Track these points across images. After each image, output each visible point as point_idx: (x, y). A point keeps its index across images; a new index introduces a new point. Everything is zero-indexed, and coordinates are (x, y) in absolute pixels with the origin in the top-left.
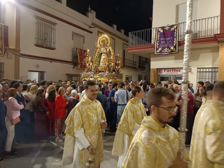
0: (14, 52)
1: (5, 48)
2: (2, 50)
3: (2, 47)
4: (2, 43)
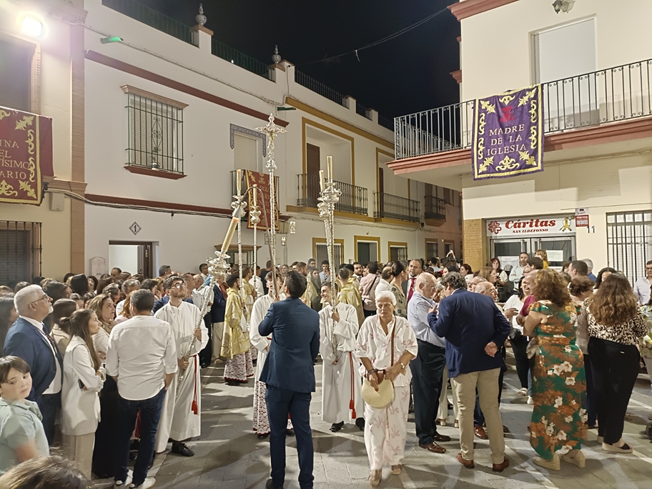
0: (67, 192)
1: (44, 180)
2: (34, 186)
3: (35, 178)
4: (34, 167)
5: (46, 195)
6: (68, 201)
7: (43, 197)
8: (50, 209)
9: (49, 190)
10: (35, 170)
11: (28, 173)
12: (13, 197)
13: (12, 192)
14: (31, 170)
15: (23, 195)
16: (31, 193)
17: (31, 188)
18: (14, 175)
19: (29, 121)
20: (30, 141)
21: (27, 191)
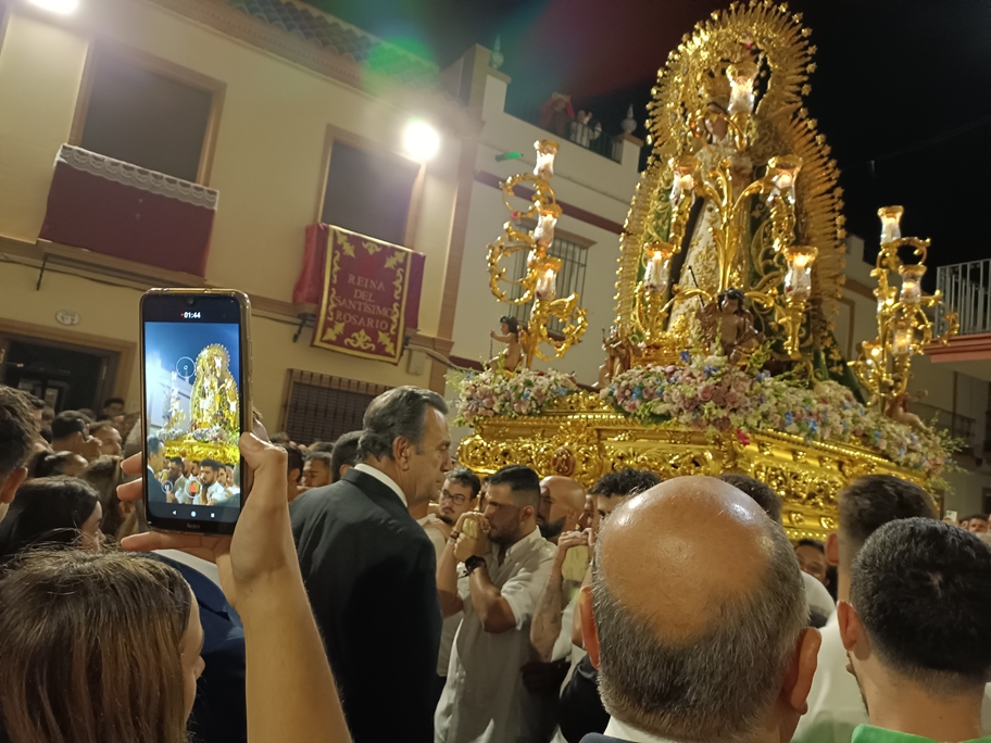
0: (431, 351)
1: (408, 334)
2: (394, 339)
3: (397, 330)
4: (398, 315)
5: (406, 352)
6: (429, 363)
7: (402, 354)
8: (407, 371)
9: (410, 346)
10: (399, 320)
11: (390, 322)
12: (369, 351)
13: (369, 345)
14: (394, 318)
15: (380, 350)
16: (389, 349)
17: (391, 341)
18: (374, 324)
19: (400, 258)
20: (397, 283)
21: (385, 346)
